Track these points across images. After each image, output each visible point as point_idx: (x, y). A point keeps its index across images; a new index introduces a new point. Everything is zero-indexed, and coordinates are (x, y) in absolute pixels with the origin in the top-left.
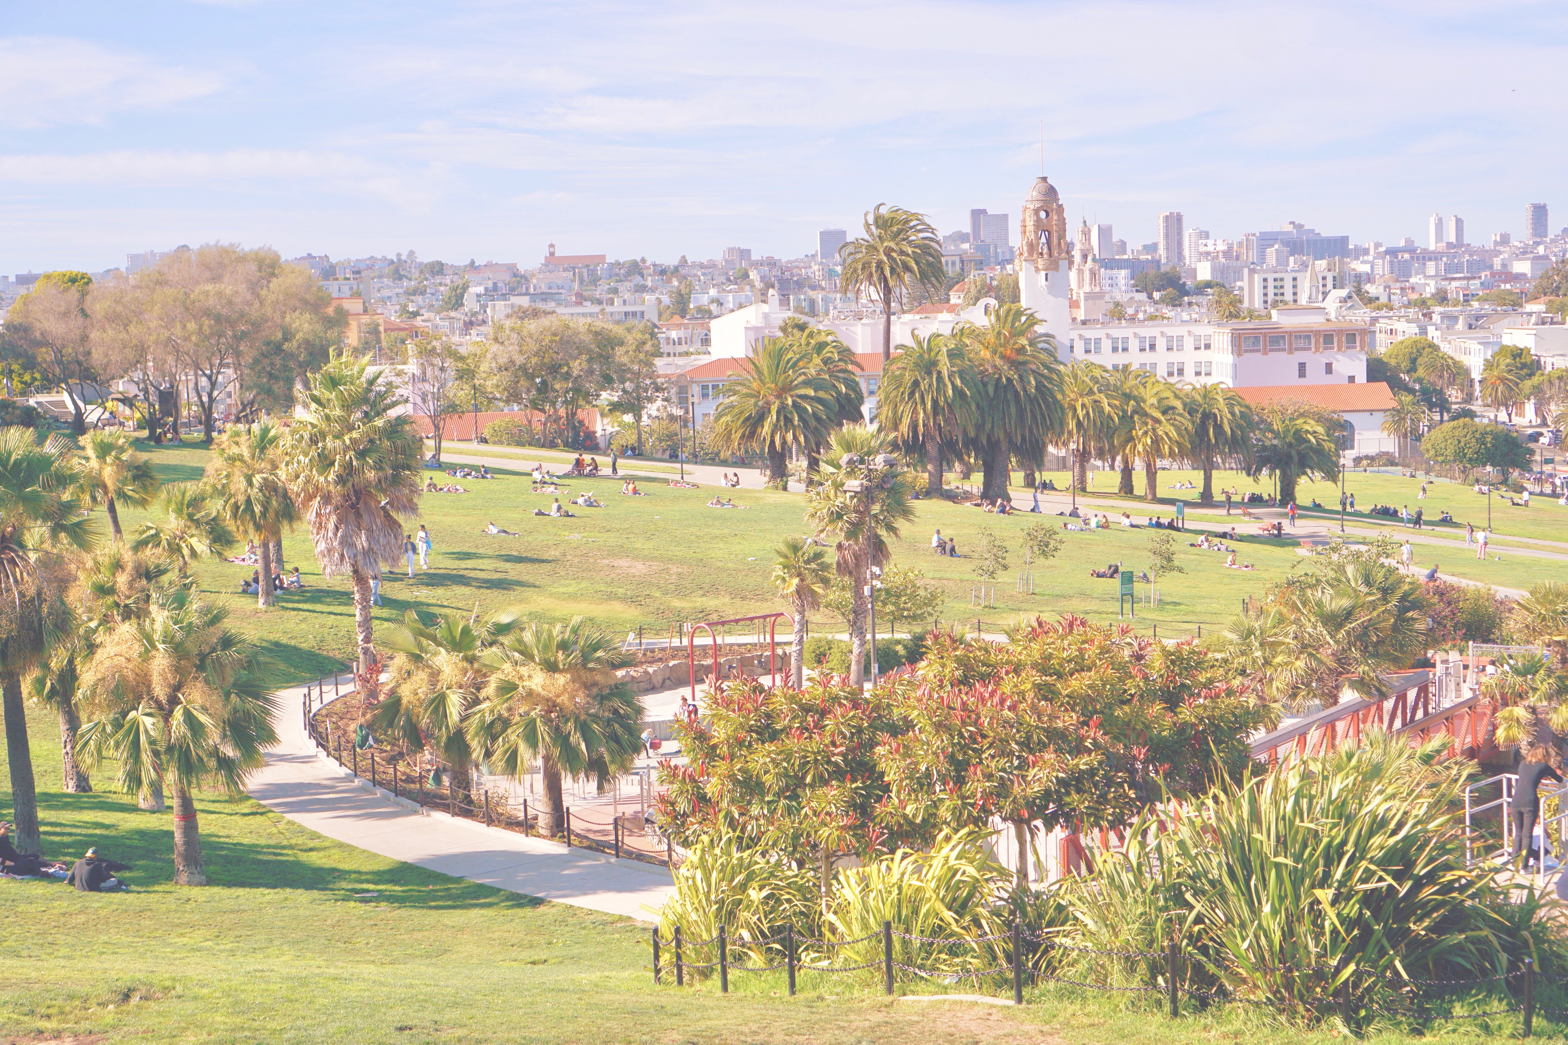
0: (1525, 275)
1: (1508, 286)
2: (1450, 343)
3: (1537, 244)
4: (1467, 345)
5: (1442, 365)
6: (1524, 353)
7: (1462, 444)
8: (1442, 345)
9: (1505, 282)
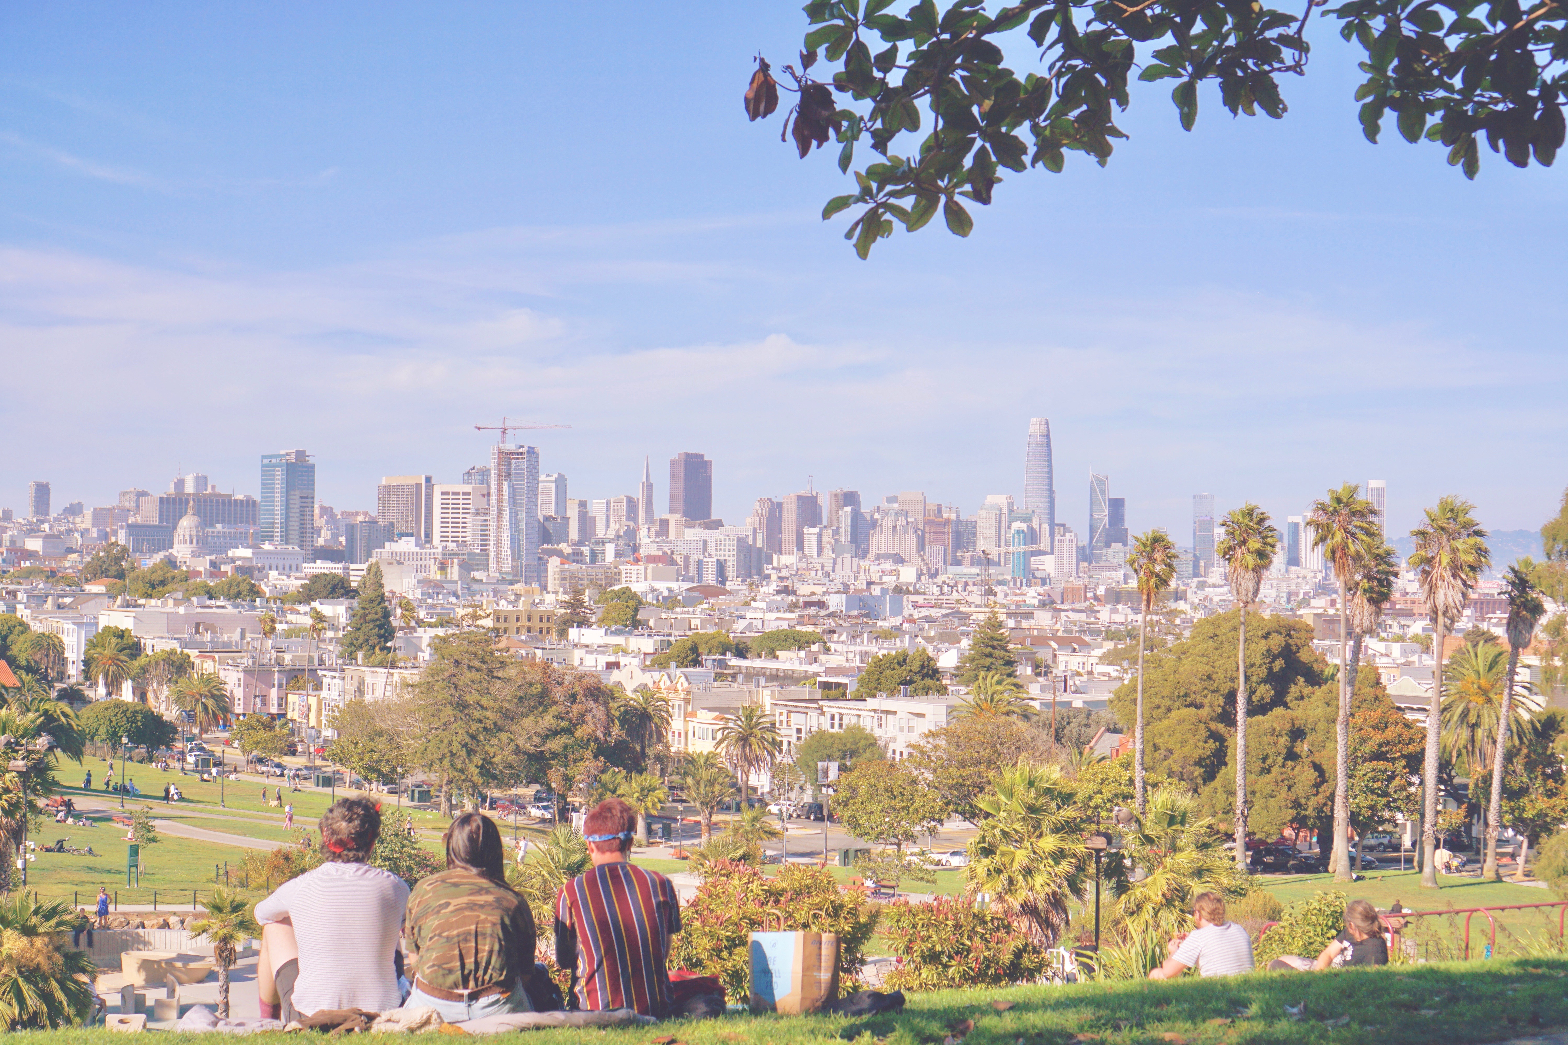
0: (37, 552)
1: (28, 564)
2: (41, 622)
3: (42, 522)
4: (59, 625)
5: (48, 644)
6: (126, 635)
7: (114, 723)
8: (32, 624)
9: (25, 560)
